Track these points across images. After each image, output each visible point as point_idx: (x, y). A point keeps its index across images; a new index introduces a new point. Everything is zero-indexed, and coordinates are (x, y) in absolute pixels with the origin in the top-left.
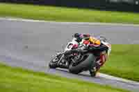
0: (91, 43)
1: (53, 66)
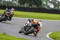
0: (34, 22)
1: (20, 32)
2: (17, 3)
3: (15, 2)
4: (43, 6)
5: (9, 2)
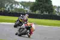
4: (55, 13)
5: (20, 9)
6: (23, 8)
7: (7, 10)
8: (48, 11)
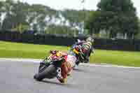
2: (83, 30)
3: (77, 28)
6: (67, 24)
7: (32, 29)
8: (126, 31)
